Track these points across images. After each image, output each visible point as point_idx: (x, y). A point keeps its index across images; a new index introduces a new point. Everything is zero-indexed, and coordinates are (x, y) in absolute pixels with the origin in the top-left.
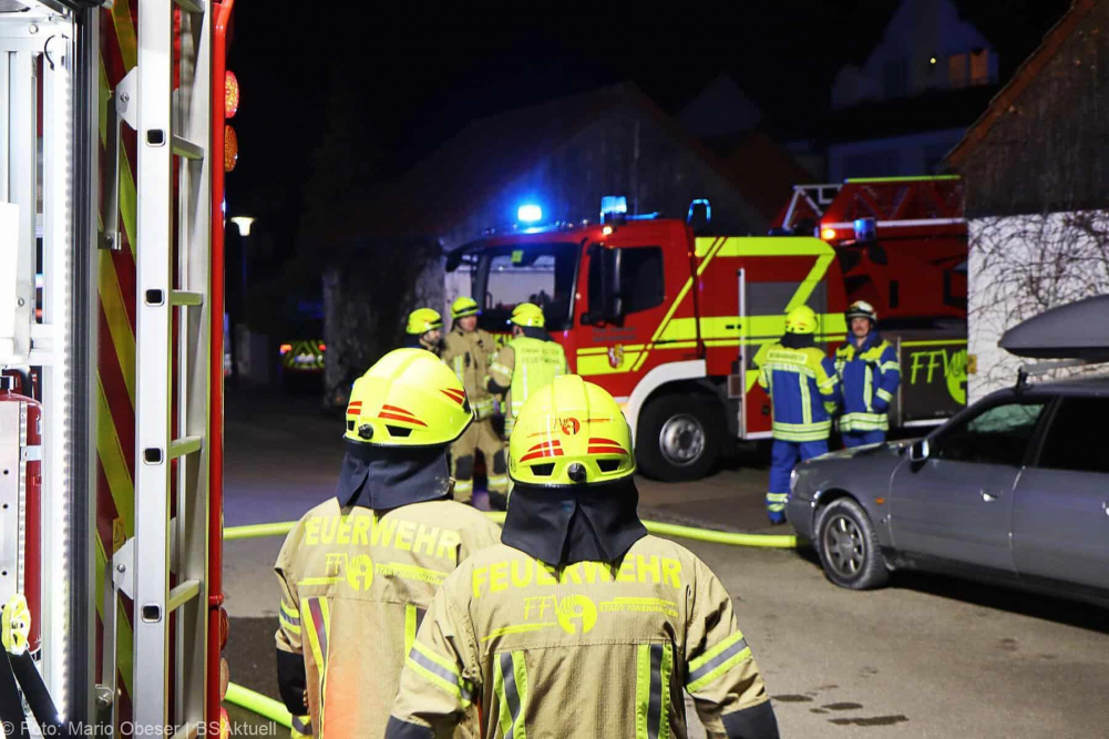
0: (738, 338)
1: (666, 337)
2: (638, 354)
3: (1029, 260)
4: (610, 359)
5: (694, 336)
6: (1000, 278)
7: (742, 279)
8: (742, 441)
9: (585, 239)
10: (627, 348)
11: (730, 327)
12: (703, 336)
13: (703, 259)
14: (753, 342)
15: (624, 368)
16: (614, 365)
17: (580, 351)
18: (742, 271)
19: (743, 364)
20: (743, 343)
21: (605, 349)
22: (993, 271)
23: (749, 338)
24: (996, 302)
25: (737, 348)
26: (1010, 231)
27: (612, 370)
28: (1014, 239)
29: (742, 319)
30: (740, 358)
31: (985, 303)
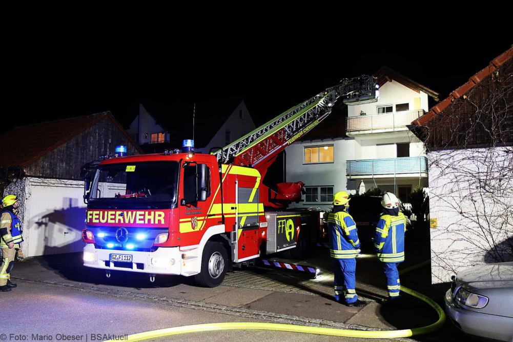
0: (235, 214)
1: (211, 213)
2: (202, 222)
3: (477, 171)
4: (192, 224)
5: (221, 213)
6: (455, 180)
7: (237, 185)
8: (235, 263)
9: (182, 159)
10: (199, 218)
11: (232, 208)
12: (224, 213)
13: (224, 174)
14: (240, 215)
15: (197, 229)
16: (193, 228)
17: (181, 220)
18: (237, 181)
19: (237, 226)
20: (237, 216)
21: (190, 219)
22: (448, 178)
24: (452, 192)
25: (234, 218)
26: (461, 157)
27: (193, 230)
28: (465, 161)
29: (236, 205)
30: (236, 223)
31: (443, 193)
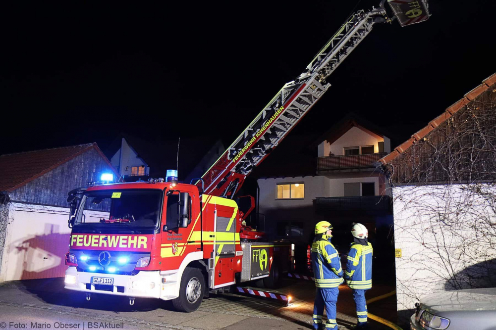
0: (213, 241)
1: (191, 240)
2: (182, 247)
3: (437, 205)
4: (173, 249)
5: (200, 240)
6: (417, 214)
7: (216, 215)
8: (211, 289)
9: (166, 188)
10: (179, 244)
11: (211, 236)
12: (202, 240)
13: (205, 203)
14: (218, 243)
15: (177, 254)
16: (174, 254)
17: (162, 245)
18: (216, 211)
19: (214, 253)
20: (215, 244)
21: (171, 245)
22: (411, 211)
23: (216, 242)
24: (415, 224)
25: (212, 246)
26: (423, 192)
27: (173, 256)
28: (426, 196)
29: (214, 233)
30: (213, 251)
31: (407, 225)
